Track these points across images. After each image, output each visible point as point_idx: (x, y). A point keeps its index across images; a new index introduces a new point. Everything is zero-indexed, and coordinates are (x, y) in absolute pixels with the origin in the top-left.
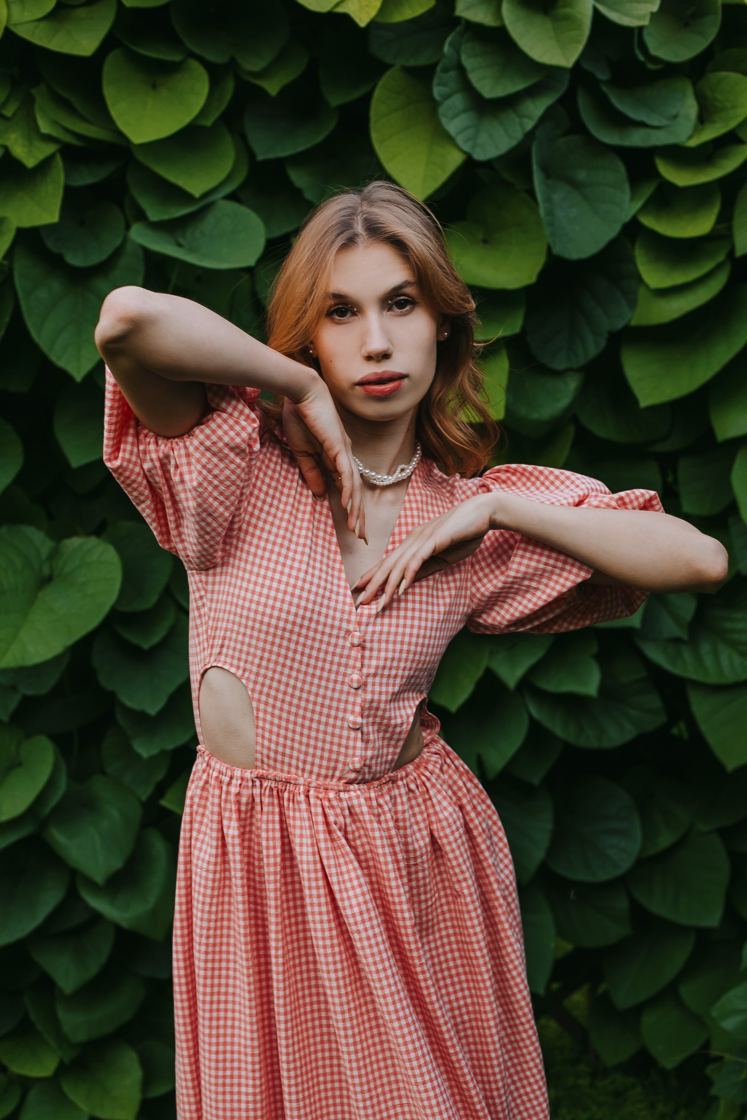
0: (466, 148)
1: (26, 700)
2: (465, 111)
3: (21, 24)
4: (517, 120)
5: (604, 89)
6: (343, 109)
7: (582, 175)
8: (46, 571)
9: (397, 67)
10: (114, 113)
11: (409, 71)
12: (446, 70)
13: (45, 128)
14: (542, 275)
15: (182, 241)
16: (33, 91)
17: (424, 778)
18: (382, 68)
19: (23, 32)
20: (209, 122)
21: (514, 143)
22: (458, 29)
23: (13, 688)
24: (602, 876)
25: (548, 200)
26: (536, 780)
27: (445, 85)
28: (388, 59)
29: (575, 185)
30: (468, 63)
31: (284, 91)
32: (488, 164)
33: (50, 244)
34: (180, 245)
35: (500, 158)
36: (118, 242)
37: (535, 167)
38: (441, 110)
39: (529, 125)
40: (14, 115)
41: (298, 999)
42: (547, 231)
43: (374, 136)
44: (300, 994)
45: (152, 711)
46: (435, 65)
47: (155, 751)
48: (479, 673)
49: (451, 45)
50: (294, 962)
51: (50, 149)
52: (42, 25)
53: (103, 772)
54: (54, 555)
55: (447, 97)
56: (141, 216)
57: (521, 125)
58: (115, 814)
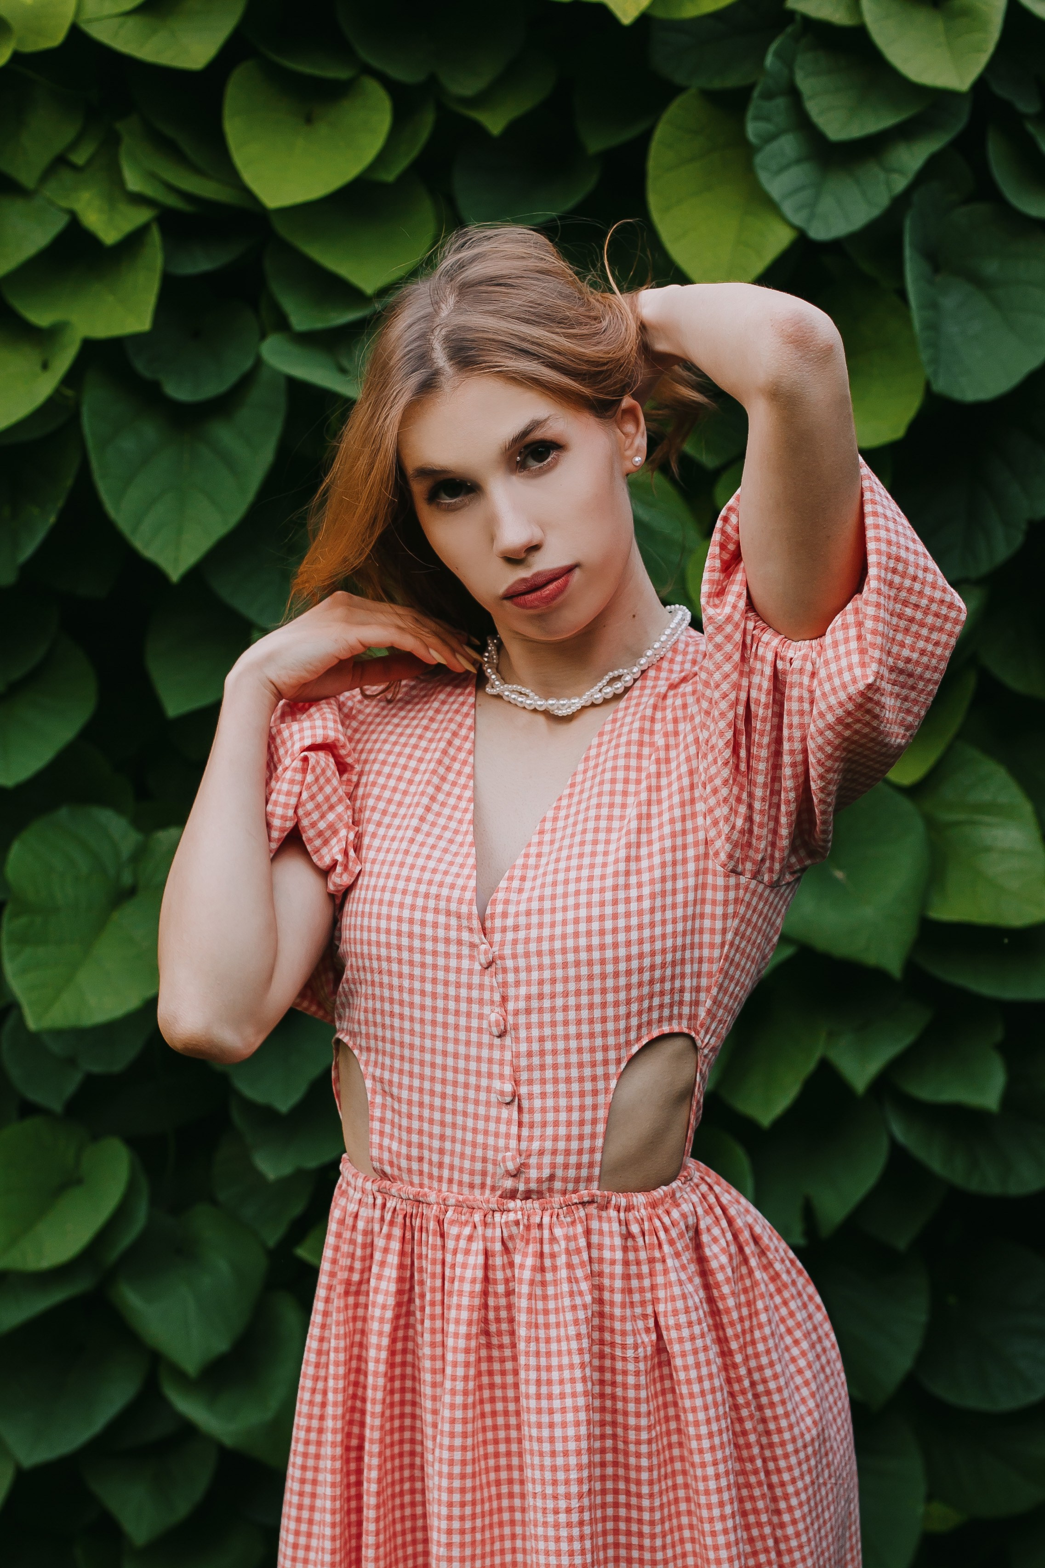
0: (798, 220)
1: (91, 1082)
2: (798, 161)
3: (98, 20)
4: (882, 176)
5: (1030, 128)
6: (608, 157)
7: (991, 268)
8: (127, 879)
9: (693, 91)
10: (239, 158)
11: (712, 97)
12: (768, 96)
13: (134, 182)
14: (914, 427)
15: (345, 363)
16: (120, 126)
17: (657, 1223)
18: (672, 91)
19: (101, 33)
20: (390, 176)
21: (876, 212)
22: (789, 29)
23: (71, 1062)
24: (1007, 1403)
25: (932, 305)
26: (902, 1243)
27: (767, 119)
28: (679, 78)
29: (980, 283)
30: (805, 84)
31: (512, 128)
32: (835, 246)
33: (141, 366)
34: (343, 371)
35: (854, 237)
36: (248, 364)
37: (908, 252)
38: (759, 159)
39: (900, 184)
40: (90, 162)
41: (395, 1548)
42: (924, 356)
43: (653, 201)
44: (399, 1540)
45: (284, 1106)
46: (750, 88)
47: (287, 1170)
48: (811, 1065)
49: (778, 55)
50: (393, 1491)
51: (141, 216)
52: (131, 22)
53: (214, 1202)
54: (140, 855)
55: (771, 138)
56: (282, 324)
57: (888, 184)
58: (223, 1266)
